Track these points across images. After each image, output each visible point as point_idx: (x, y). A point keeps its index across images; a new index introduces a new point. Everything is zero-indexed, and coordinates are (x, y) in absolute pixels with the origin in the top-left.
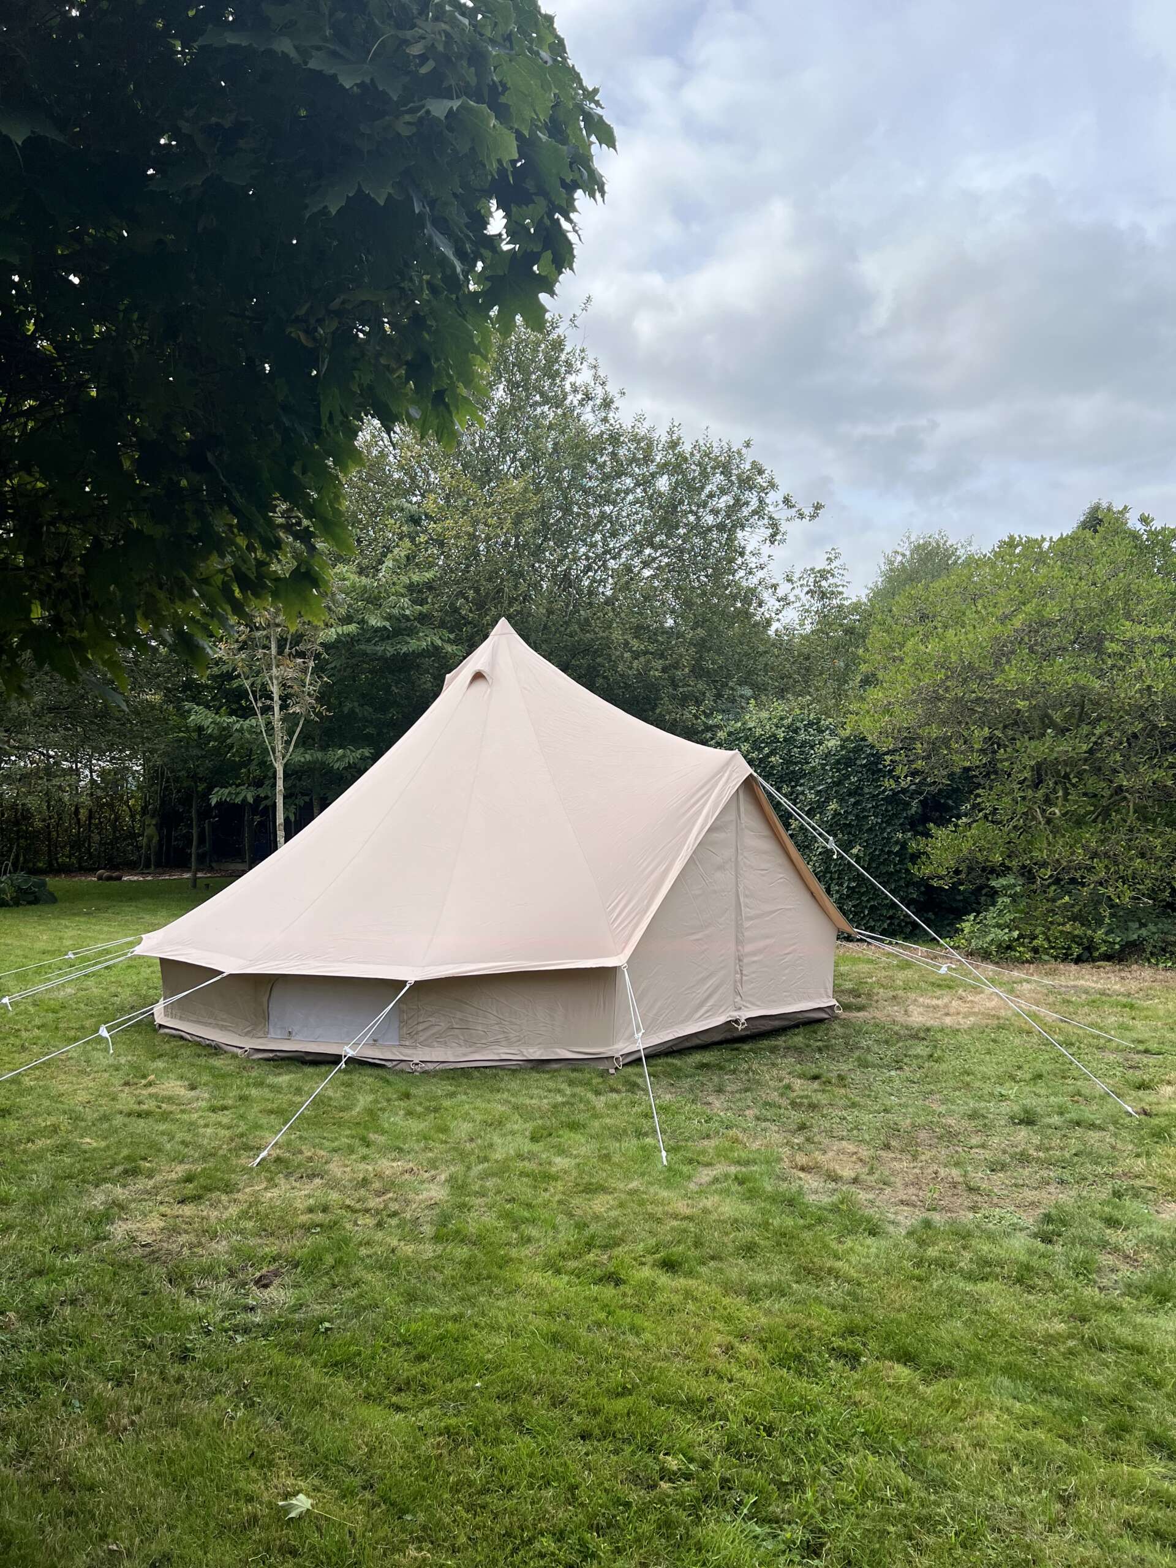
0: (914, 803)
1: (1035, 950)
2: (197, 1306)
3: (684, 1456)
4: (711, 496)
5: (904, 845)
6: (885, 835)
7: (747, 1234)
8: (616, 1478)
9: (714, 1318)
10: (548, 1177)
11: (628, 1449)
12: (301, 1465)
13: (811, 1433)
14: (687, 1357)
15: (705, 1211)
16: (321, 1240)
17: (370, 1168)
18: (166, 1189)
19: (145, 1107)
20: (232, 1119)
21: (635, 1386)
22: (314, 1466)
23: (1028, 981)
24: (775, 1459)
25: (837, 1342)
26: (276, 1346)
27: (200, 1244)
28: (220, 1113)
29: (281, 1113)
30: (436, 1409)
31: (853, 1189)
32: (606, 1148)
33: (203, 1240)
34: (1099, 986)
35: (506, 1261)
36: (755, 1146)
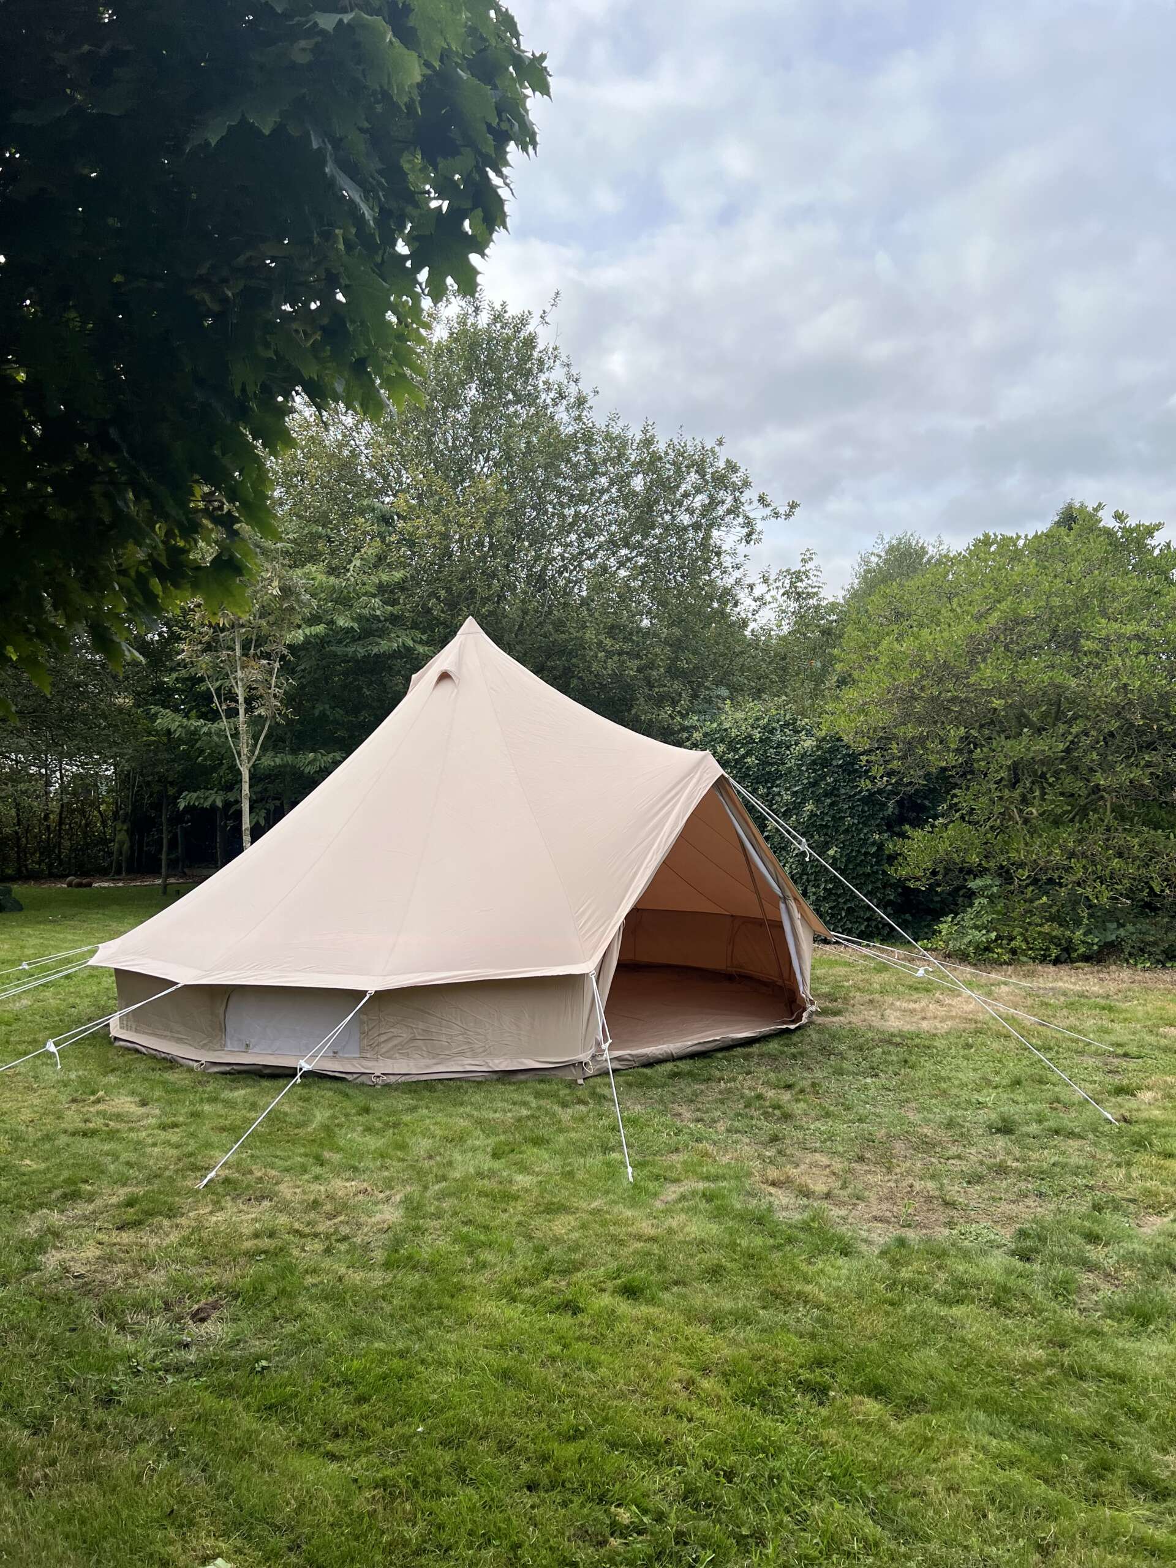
0: (891, 804)
1: (1013, 952)
2: (129, 1344)
3: (638, 1507)
4: (686, 495)
5: (881, 846)
6: (862, 836)
7: (715, 1256)
8: (563, 1534)
9: (676, 1350)
10: (508, 1197)
11: (577, 1500)
12: (224, 1524)
13: (774, 1479)
14: (645, 1394)
15: (671, 1231)
16: (267, 1268)
17: (322, 1189)
18: (105, 1215)
19: (91, 1125)
20: (182, 1137)
21: (588, 1428)
22: (237, 1525)
23: (1006, 984)
24: (735, 1509)
25: (805, 1375)
26: (207, 1388)
27: (136, 1275)
28: (171, 1130)
29: (234, 1130)
30: (374, 1458)
31: (825, 1204)
32: (570, 1164)
33: (140, 1270)
34: (1078, 988)
35: (460, 1288)
36: (725, 1160)
